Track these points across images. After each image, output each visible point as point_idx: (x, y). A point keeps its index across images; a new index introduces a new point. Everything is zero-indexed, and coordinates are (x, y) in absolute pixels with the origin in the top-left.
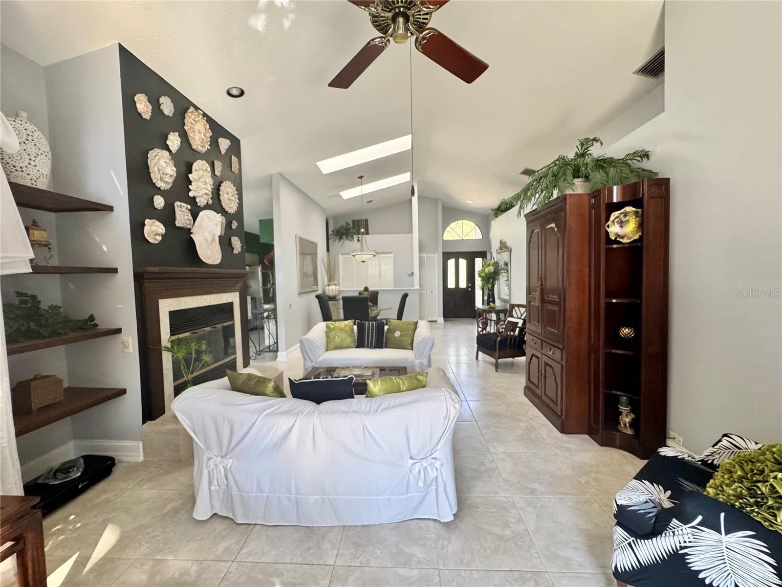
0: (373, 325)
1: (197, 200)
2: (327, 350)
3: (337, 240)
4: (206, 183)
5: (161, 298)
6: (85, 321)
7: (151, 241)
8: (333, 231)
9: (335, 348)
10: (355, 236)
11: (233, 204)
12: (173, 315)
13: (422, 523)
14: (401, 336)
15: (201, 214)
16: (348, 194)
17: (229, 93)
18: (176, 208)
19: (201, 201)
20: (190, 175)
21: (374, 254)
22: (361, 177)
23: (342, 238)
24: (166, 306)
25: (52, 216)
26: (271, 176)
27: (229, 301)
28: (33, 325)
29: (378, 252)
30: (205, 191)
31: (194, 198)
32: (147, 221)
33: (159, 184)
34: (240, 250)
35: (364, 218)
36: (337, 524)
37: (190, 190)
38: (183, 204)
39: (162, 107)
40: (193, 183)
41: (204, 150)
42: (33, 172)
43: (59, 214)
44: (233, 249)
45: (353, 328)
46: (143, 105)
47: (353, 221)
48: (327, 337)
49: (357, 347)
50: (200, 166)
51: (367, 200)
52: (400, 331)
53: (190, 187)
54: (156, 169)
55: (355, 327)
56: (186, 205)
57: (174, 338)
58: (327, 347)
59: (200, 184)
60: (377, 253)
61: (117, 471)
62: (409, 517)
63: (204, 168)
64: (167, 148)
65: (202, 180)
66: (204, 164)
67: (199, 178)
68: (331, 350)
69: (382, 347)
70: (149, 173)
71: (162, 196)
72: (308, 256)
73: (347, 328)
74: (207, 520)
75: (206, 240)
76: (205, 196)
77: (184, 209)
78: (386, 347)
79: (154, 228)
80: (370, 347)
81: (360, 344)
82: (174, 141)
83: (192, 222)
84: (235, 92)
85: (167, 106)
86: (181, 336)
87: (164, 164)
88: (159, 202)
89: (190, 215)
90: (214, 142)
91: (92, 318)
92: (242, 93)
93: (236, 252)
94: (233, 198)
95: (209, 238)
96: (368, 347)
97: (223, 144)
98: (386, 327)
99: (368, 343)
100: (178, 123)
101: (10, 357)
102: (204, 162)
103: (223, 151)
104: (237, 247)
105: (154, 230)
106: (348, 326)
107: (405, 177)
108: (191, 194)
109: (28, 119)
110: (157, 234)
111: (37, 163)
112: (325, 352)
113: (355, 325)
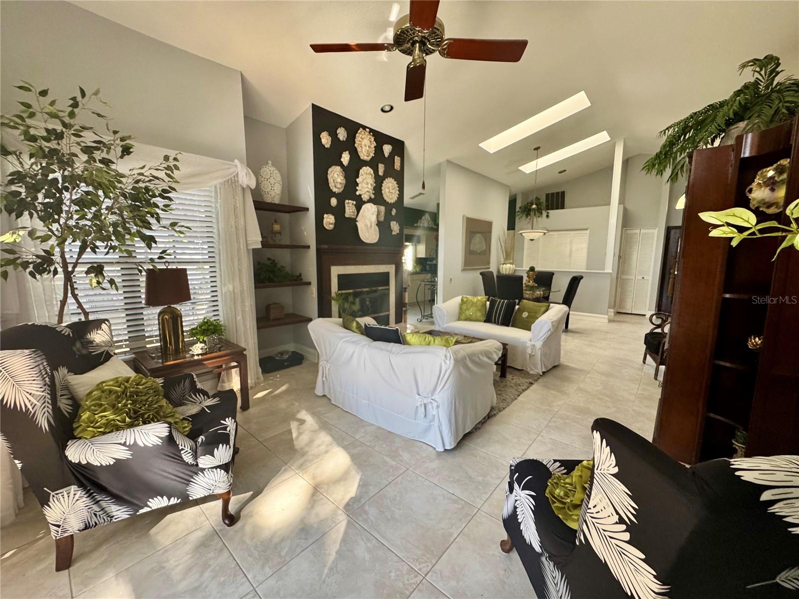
0: (503, 302)
1: (362, 197)
2: (459, 320)
3: (524, 217)
4: (367, 183)
5: (333, 265)
6: (298, 277)
7: (327, 228)
8: (520, 208)
9: (466, 320)
10: (544, 212)
11: (393, 195)
12: (340, 277)
13: (425, 446)
14: (527, 317)
15: (363, 207)
16: (529, 168)
17: (383, 110)
18: (346, 205)
19: (365, 197)
20: (357, 180)
21: (545, 232)
22: (537, 149)
23: (530, 215)
24: (336, 271)
25: (287, 215)
26: (440, 164)
27: (386, 271)
28: (271, 276)
29: (550, 229)
30: (367, 189)
31: (360, 195)
32: (325, 216)
33: (335, 190)
34: (398, 232)
35: (560, 190)
36: (375, 424)
37: (357, 190)
38: (350, 201)
39: (338, 136)
40: (359, 185)
41: (368, 159)
42: (272, 193)
43: (291, 214)
44: (392, 231)
45: (486, 303)
46: (326, 139)
47: (547, 195)
48: (461, 309)
49: (485, 321)
50: (365, 171)
51: (559, 171)
52: (528, 312)
53: (357, 188)
54: (332, 181)
55: (488, 303)
56: (352, 202)
57: (340, 292)
58: (459, 317)
59: (364, 185)
60: (548, 231)
61: (305, 364)
62: (419, 438)
63: (368, 172)
64: (341, 165)
65: (365, 181)
66: (367, 170)
67: (363, 181)
68: (462, 320)
69: (508, 326)
70: (328, 184)
71: (336, 198)
72: (478, 235)
73: (479, 304)
74: (320, 396)
75: (366, 225)
76: (367, 193)
77: (351, 205)
78: (512, 326)
79: (328, 220)
80: (496, 323)
81: (488, 320)
82: (346, 158)
83: (356, 213)
84: (387, 108)
85: (342, 134)
86: (343, 292)
87: (336, 176)
88: (334, 202)
89: (354, 208)
90: (379, 150)
91: (300, 275)
92: (392, 108)
93: (394, 233)
94: (393, 191)
95: (369, 224)
96: (495, 323)
97: (386, 149)
98: (517, 307)
99: (495, 319)
100: (350, 145)
101: (257, 290)
102: (368, 167)
103: (386, 155)
104: (395, 229)
105: (329, 220)
106: (481, 301)
107: (602, 137)
108: (358, 193)
109: (272, 165)
110: (330, 224)
111: (275, 188)
112: (456, 321)
113: (488, 301)
